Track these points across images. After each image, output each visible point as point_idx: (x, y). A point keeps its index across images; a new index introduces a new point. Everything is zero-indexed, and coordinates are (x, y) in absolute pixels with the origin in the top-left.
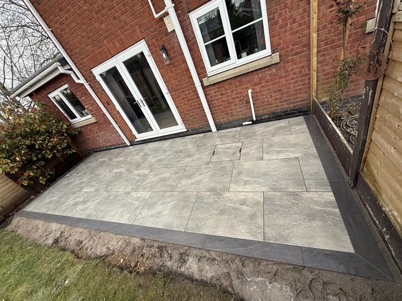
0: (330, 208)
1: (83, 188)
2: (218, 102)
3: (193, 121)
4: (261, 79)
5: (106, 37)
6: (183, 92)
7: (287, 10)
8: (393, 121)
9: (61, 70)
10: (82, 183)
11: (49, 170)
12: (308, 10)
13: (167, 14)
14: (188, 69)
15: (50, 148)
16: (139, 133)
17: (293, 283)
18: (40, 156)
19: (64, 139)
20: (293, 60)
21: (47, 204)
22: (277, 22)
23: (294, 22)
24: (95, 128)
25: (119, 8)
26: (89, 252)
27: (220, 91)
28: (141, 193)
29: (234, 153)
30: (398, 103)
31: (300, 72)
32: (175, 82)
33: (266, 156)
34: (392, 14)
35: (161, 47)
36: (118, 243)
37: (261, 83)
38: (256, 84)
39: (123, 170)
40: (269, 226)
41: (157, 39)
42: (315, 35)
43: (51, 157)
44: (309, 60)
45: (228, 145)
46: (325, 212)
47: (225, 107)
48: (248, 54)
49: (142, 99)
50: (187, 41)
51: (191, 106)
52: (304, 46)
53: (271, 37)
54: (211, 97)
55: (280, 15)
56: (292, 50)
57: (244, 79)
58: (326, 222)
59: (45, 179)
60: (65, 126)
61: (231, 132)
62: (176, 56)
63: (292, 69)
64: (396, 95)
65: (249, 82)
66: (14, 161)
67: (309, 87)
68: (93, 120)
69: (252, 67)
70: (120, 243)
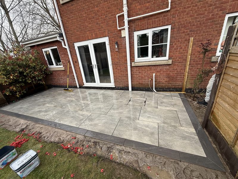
0: (193, 136)
1: (45, 104)
2: (137, 76)
3: (120, 83)
4: (161, 70)
5: (89, 31)
6: (119, 66)
7: (179, 43)
8: (228, 92)
9: (58, 39)
10: (44, 101)
11: (24, 90)
12: (188, 45)
13: (124, 29)
14: (126, 56)
15: (32, 77)
16: (86, 82)
17: (174, 169)
18: (24, 80)
19: (42, 75)
20: (178, 65)
21: (19, 108)
22: (173, 47)
23: (181, 48)
24: (62, 73)
25: (101, 20)
26: (46, 139)
27: (139, 71)
28: (85, 112)
29: (142, 103)
30: (230, 84)
31: (180, 71)
32: (117, 61)
33: (159, 107)
34: (229, 50)
35: (116, 42)
36: (67, 137)
37: (160, 72)
38: (158, 72)
39: (74, 99)
40: (161, 139)
41: (115, 38)
42: (190, 56)
43: (30, 82)
44: (185, 67)
45: (138, 98)
46: (191, 137)
47: (139, 79)
48: (156, 57)
49: (96, 65)
50: (130, 43)
51: (122, 75)
52: (184, 60)
53: (170, 52)
54: (134, 73)
55: (176, 44)
56: (178, 60)
57: (152, 68)
58: (192, 141)
59: (20, 95)
60: (45, 68)
61: (139, 93)
62: (122, 48)
63: (176, 69)
64: (229, 81)
65: (154, 70)
66: (9, 78)
67: (183, 80)
68: (63, 69)
69: (158, 63)
70: (69, 137)
